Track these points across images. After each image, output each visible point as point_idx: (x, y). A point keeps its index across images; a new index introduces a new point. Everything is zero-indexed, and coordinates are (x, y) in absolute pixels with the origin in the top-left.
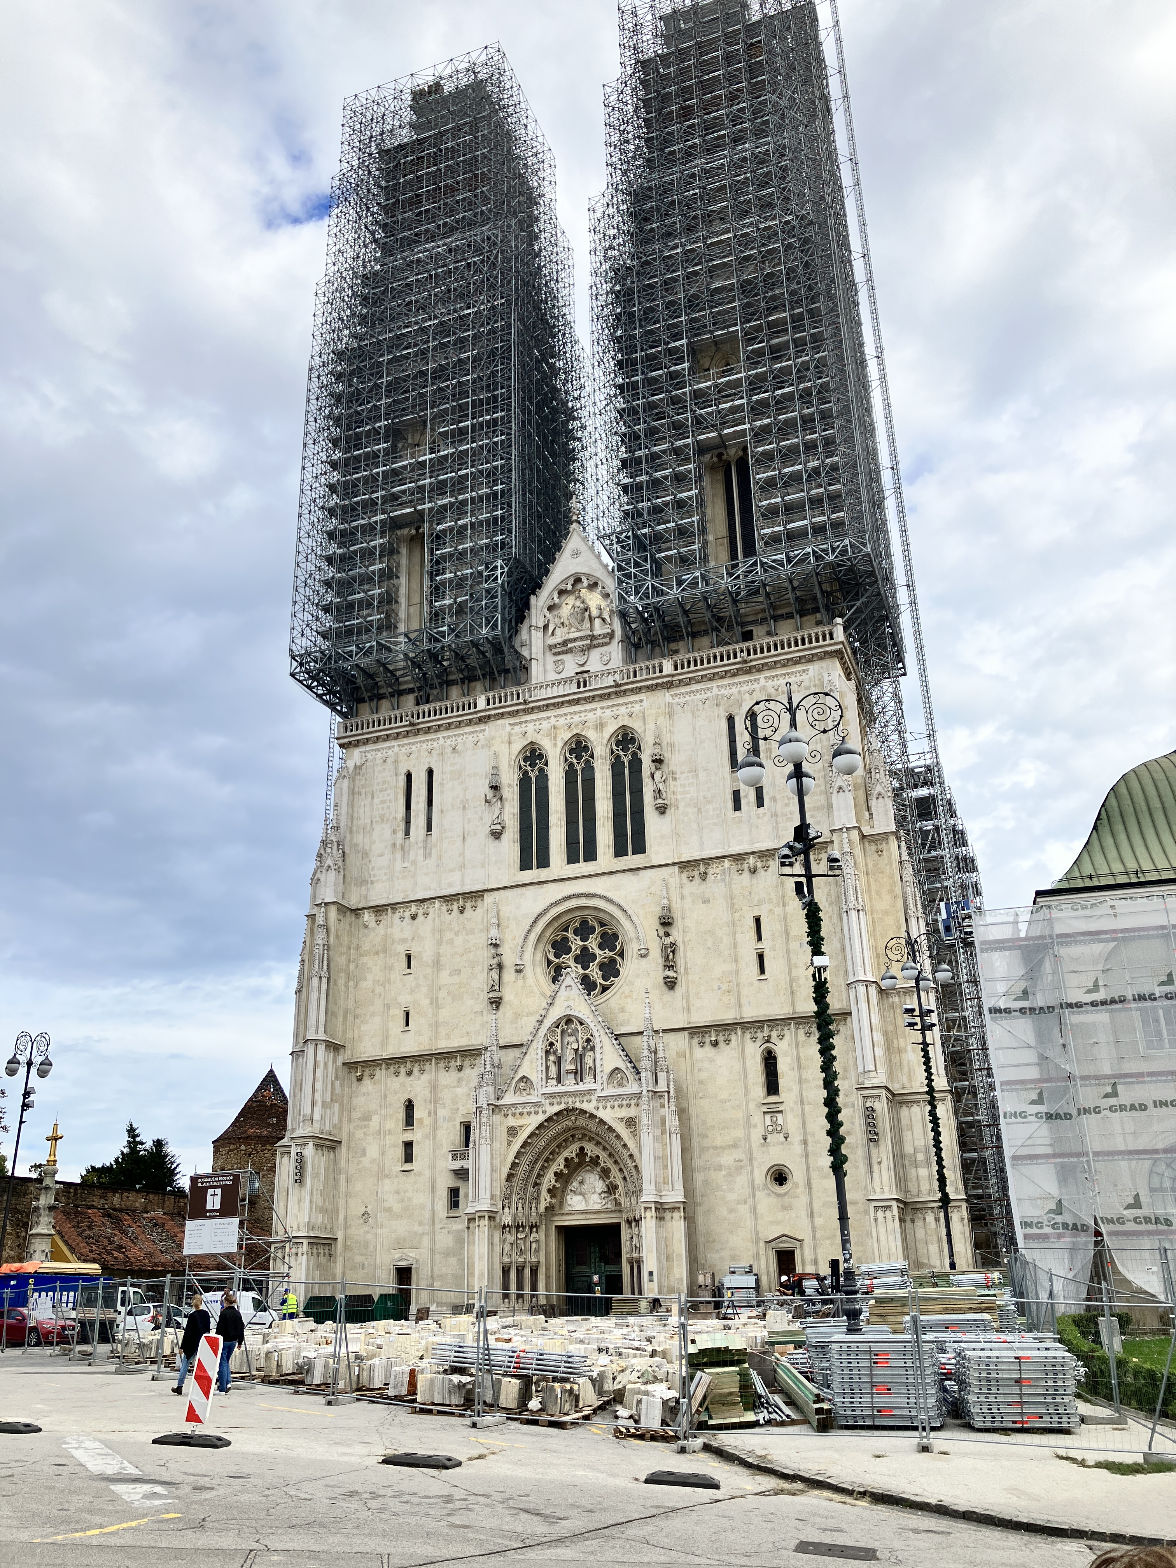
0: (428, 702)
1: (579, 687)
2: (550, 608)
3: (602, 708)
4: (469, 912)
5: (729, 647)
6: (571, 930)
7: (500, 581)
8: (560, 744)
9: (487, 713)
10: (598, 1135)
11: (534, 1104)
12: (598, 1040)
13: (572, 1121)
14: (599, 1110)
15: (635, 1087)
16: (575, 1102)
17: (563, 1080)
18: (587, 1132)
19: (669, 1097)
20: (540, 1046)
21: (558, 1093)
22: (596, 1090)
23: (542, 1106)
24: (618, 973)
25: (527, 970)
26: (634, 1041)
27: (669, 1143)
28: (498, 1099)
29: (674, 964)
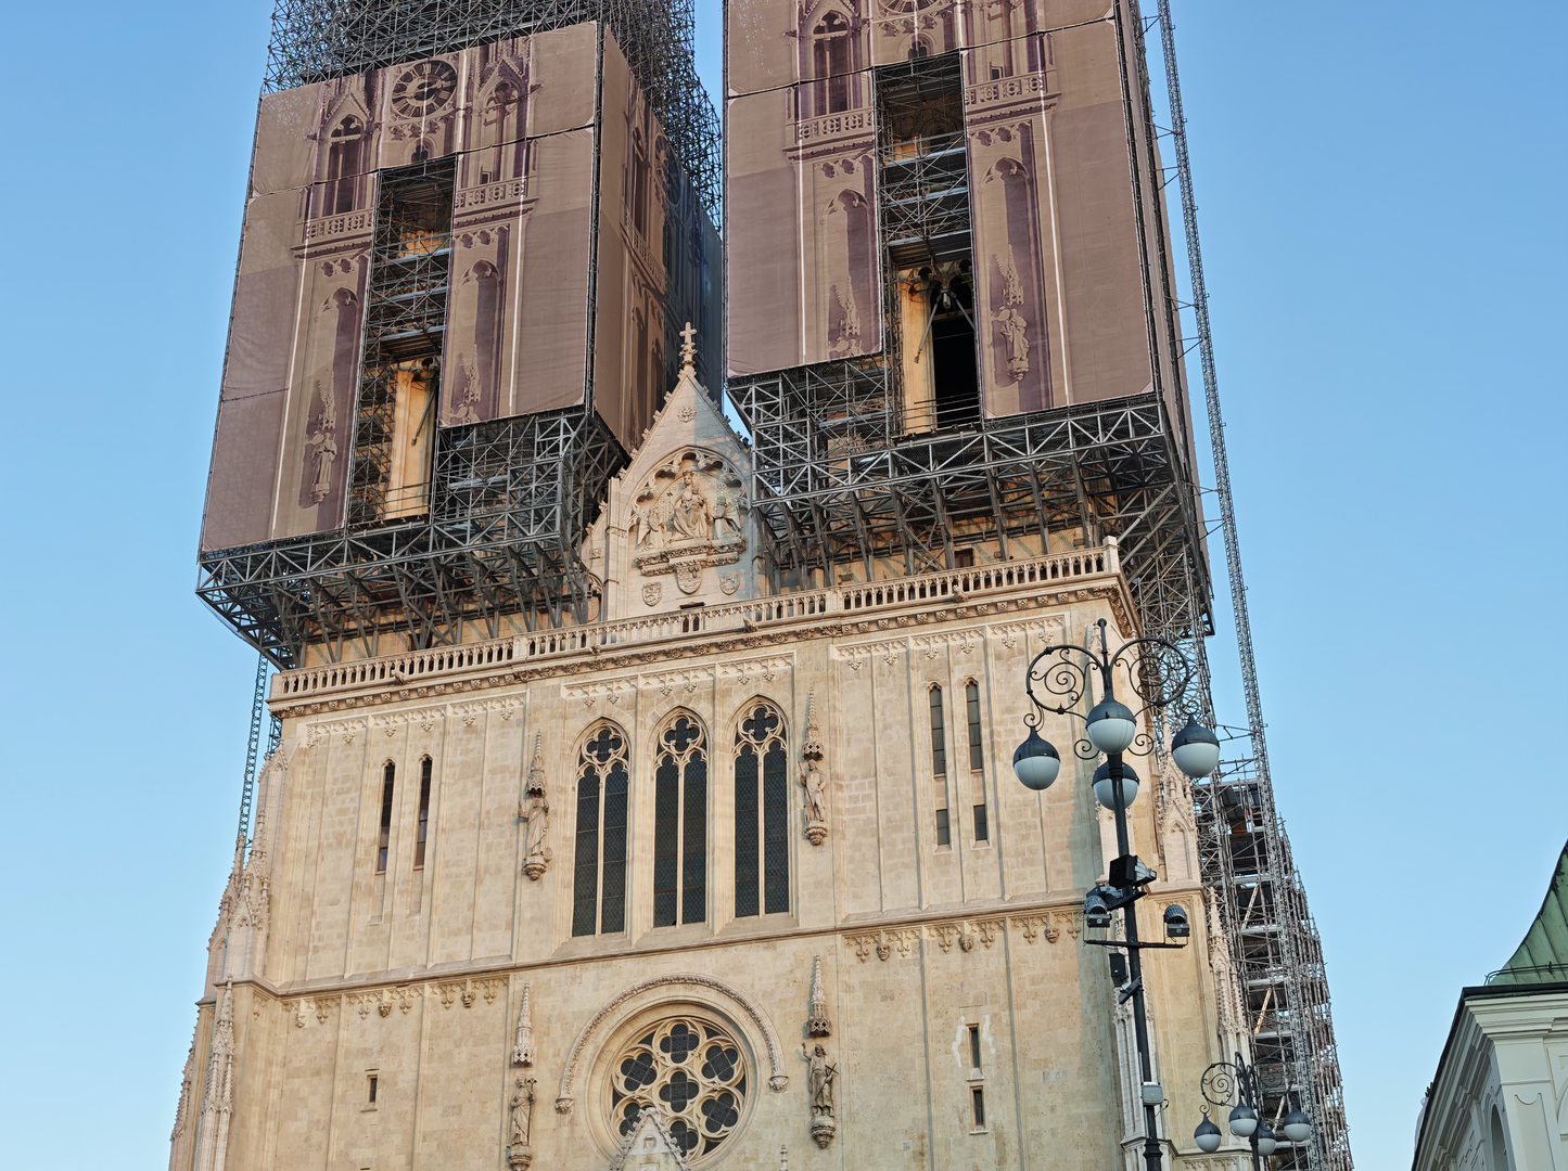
0: (428, 646)
1: (686, 629)
2: (641, 499)
3: (724, 665)
4: (479, 1006)
5: (934, 575)
6: (656, 1042)
7: (562, 453)
8: (650, 722)
9: (529, 667)
24: (734, 1117)
25: (578, 1110)
29: (829, 1103)
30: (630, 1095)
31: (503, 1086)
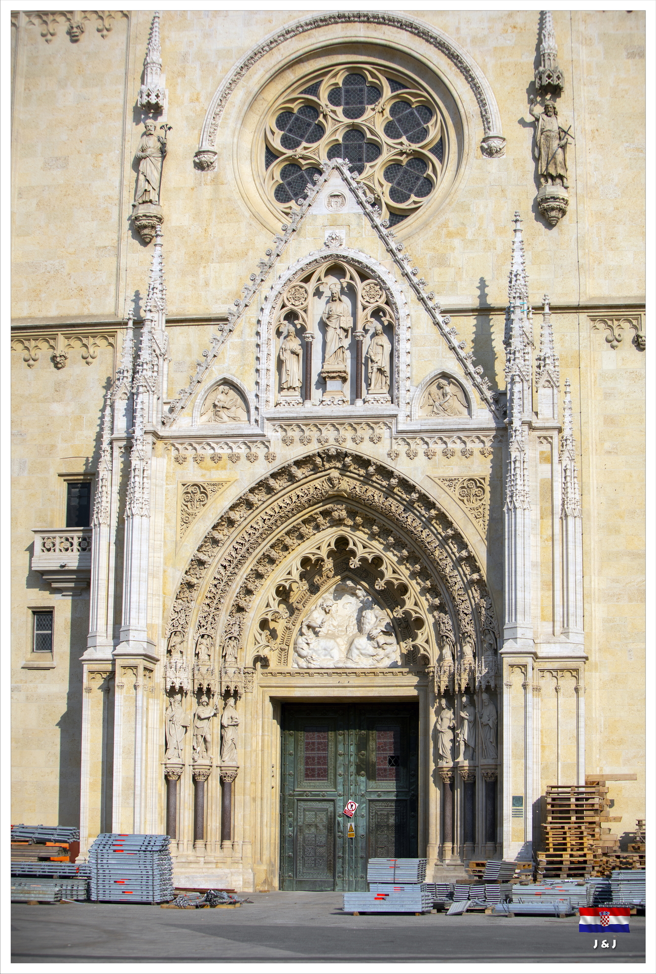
4: (92, 39)
6: (325, 92)
10: (386, 514)
11: (249, 439)
12: (402, 313)
13: (330, 480)
14: (398, 459)
15: (484, 416)
16: (344, 440)
17: (316, 393)
18: (360, 506)
19: (564, 442)
20: (265, 318)
21: (306, 418)
22: (395, 416)
23: (266, 444)
24: (427, 186)
25: (224, 166)
26: (467, 326)
27: (558, 537)
28: (163, 423)
29: (562, 172)
30: (289, 153)
31: (124, 135)
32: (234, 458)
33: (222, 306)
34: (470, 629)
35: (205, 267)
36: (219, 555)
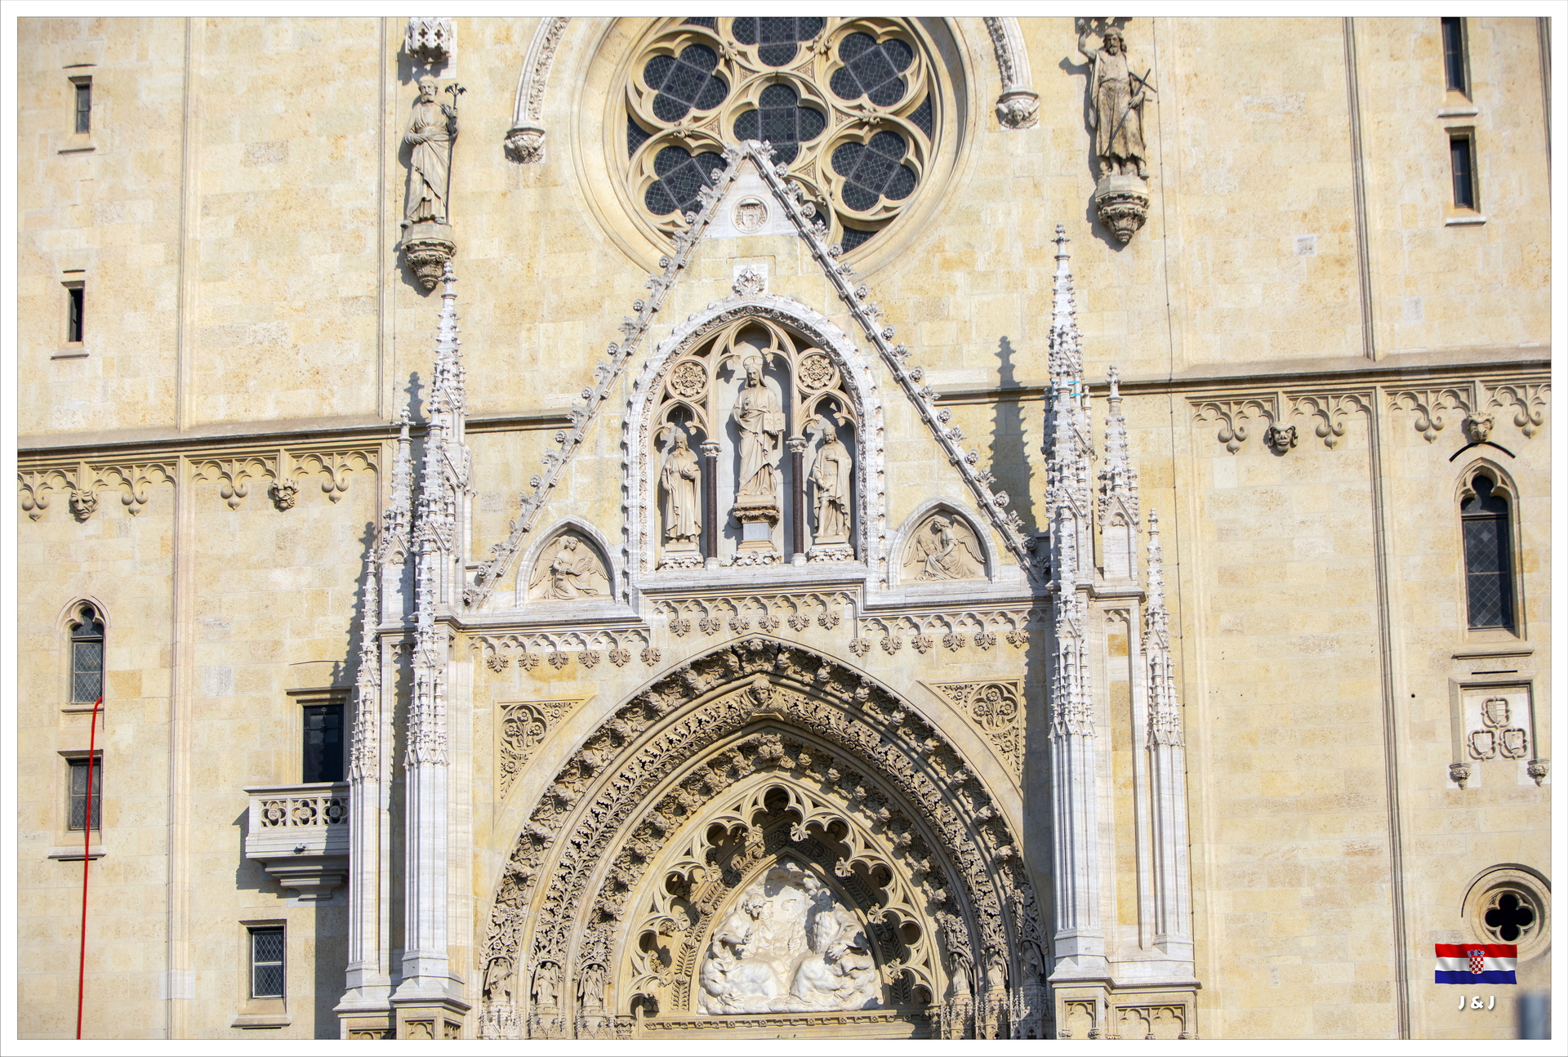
10: (850, 748)
11: (613, 627)
12: (869, 404)
13: (753, 693)
14: (869, 654)
15: (1011, 577)
16: (776, 625)
17: (726, 545)
18: (805, 735)
19: (1149, 618)
20: (635, 418)
21: (710, 588)
22: (862, 581)
23: (642, 634)
24: (907, 181)
25: (557, 155)
26: (981, 420)
27: (1143, 779)
28: (467, 603)
29: (1135, 150)
30: (669, 127)
31: (382, 102)
32: (589, 660)
33: (560, 396)
34: (998, 940)
35: (529, 330)
36: (569, 826)
